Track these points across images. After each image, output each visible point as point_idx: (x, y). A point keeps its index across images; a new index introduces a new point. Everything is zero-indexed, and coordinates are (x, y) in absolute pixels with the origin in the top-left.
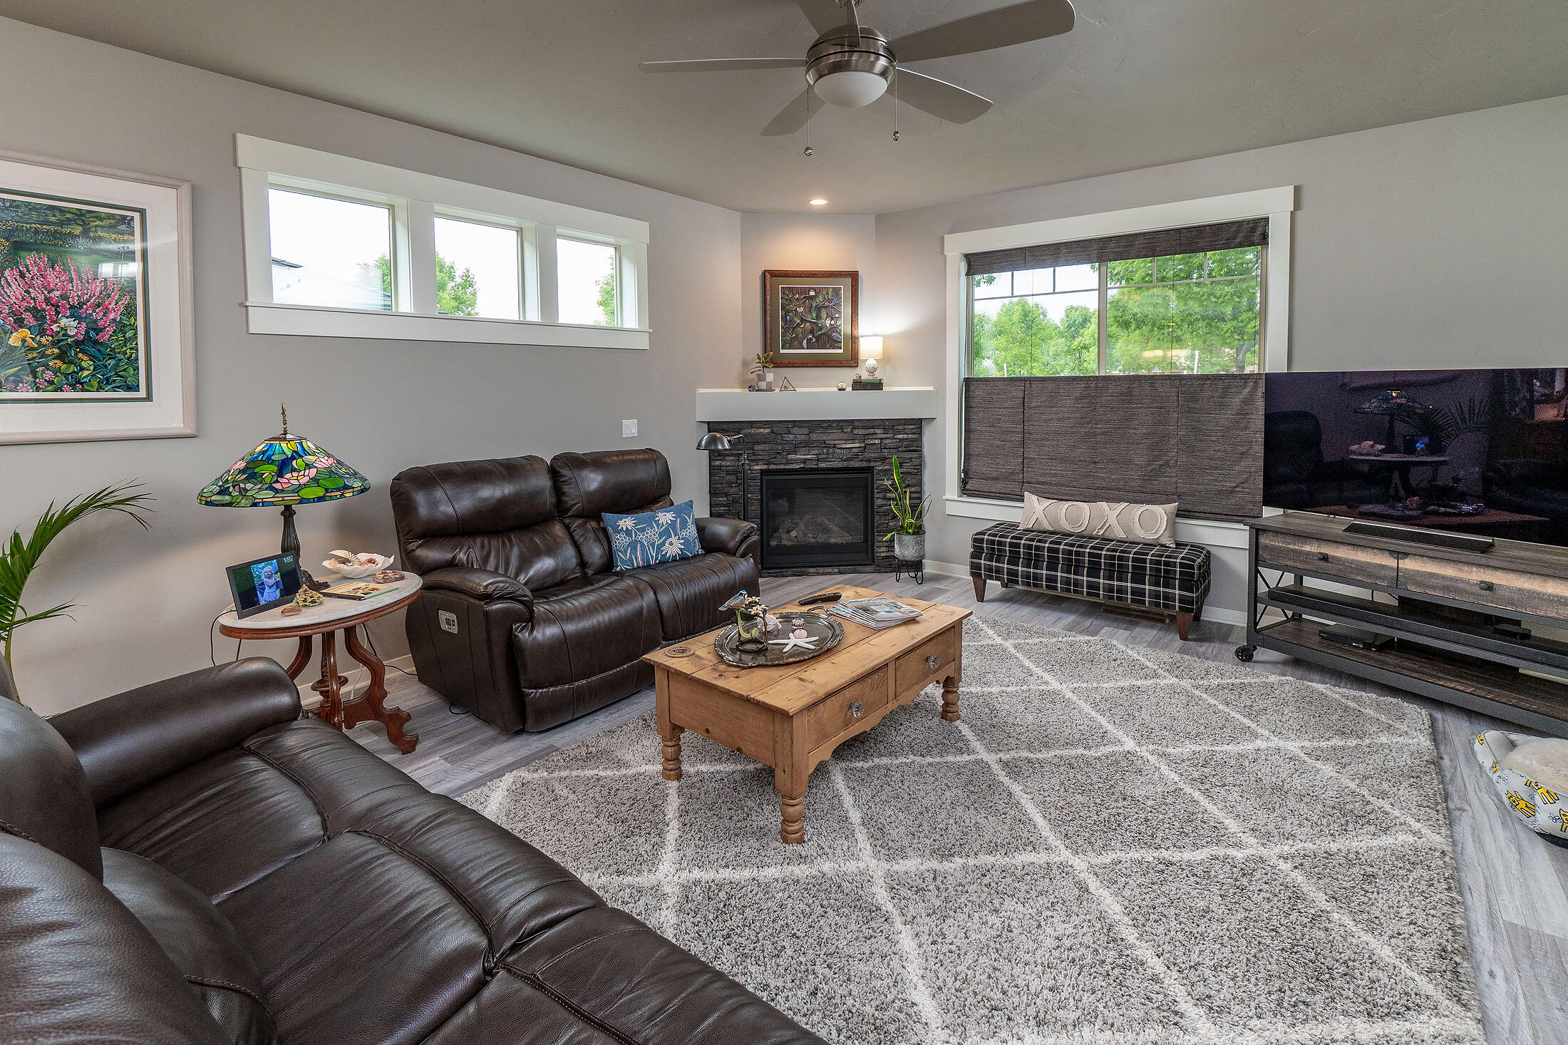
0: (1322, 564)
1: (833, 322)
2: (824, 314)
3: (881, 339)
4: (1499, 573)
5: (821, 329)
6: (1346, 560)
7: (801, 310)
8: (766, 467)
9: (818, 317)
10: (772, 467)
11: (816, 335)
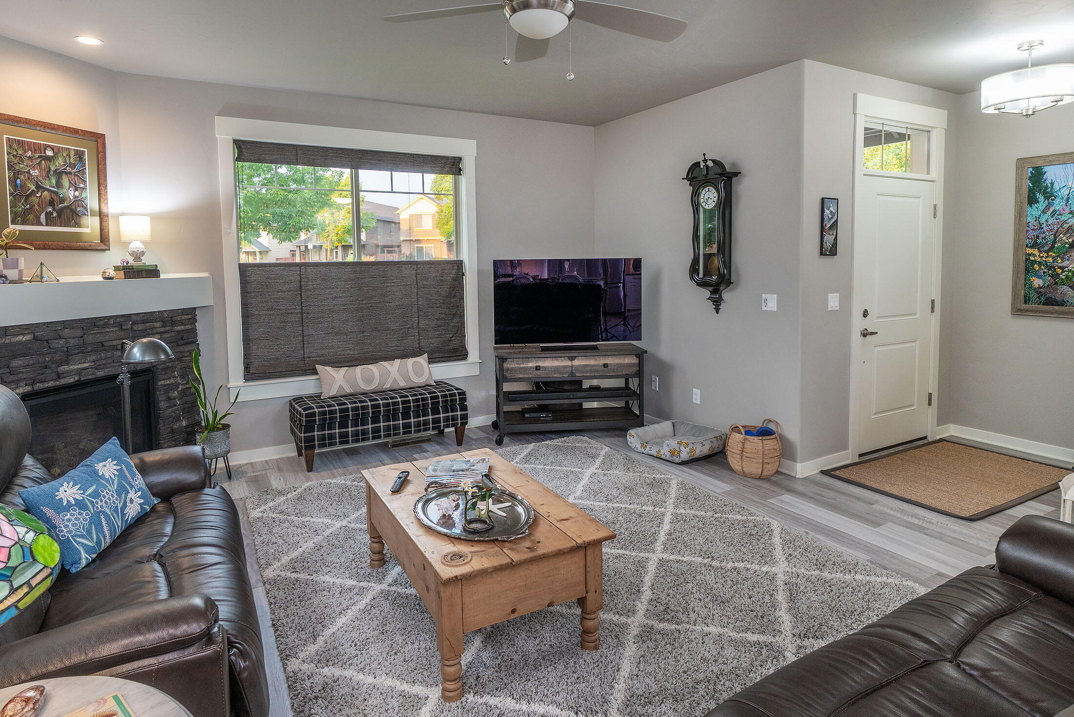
0: (537, 372)
1: (77, 193)
2: (65, 181)
3: (149, 217)
4: (610, 358)
5: (62, 200)
6: (549, 367)
7: (35, 173)
8: (29, 388)
9: (59, 185)
10: (39, 386)
11: (57, 208)
